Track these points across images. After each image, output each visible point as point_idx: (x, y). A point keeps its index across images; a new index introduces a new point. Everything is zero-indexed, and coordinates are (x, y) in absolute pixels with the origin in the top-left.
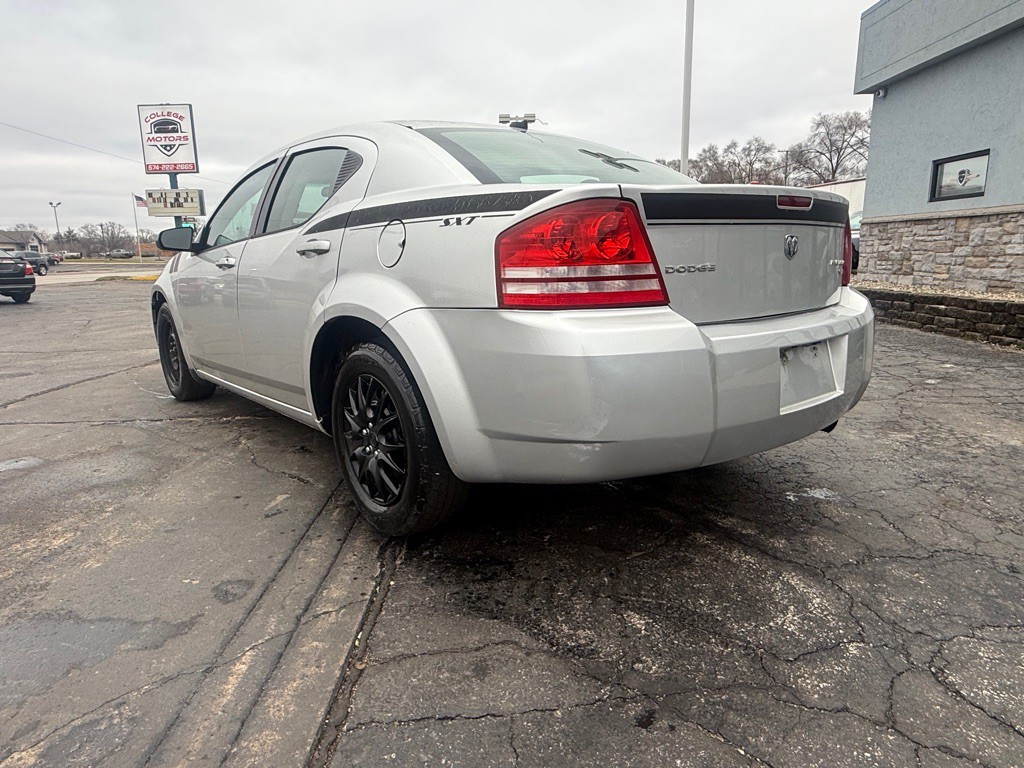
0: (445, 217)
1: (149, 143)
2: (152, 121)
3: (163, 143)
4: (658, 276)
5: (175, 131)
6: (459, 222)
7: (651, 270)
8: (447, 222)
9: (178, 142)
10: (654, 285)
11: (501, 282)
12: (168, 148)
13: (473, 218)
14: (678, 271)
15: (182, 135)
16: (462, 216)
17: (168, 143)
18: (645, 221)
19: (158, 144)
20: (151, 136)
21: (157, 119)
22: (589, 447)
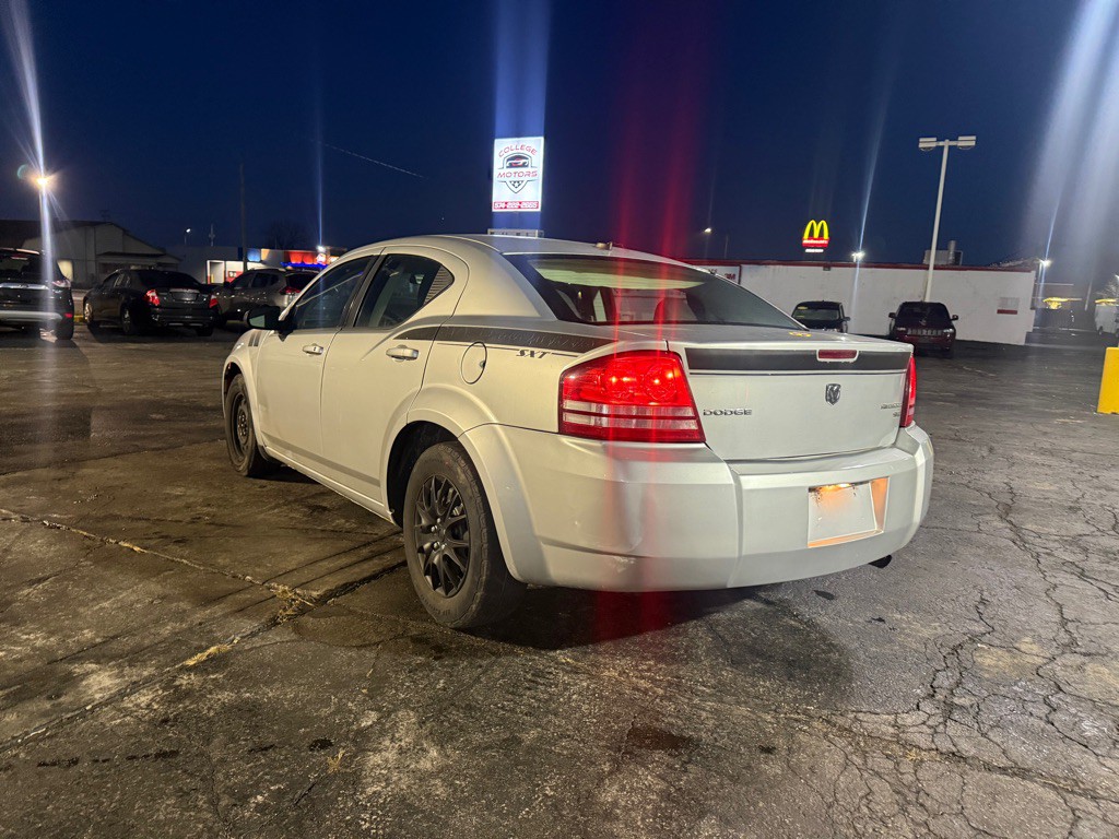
0: (522, 348)
1: (500, 179)
2: (506, 155)
3: (512, 179)
4: (696, 417)
5: (524, 165)
6: (532, 354)
7: (691, 414)
8: (522, 353)
9: (527, 178)
10: (692, 426)
11: (561, 411)
12: (516, 184)
13: (544, 353)
14: (715, 413)
15: (531, 170)
16: (536, 350)
17: (517, 179)
18: (687, 370)
19: (508, 180)
20: (502, 172)
21: (511, 152)
22: (626, 560)
